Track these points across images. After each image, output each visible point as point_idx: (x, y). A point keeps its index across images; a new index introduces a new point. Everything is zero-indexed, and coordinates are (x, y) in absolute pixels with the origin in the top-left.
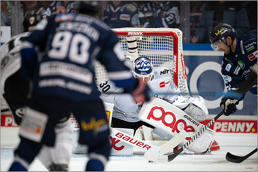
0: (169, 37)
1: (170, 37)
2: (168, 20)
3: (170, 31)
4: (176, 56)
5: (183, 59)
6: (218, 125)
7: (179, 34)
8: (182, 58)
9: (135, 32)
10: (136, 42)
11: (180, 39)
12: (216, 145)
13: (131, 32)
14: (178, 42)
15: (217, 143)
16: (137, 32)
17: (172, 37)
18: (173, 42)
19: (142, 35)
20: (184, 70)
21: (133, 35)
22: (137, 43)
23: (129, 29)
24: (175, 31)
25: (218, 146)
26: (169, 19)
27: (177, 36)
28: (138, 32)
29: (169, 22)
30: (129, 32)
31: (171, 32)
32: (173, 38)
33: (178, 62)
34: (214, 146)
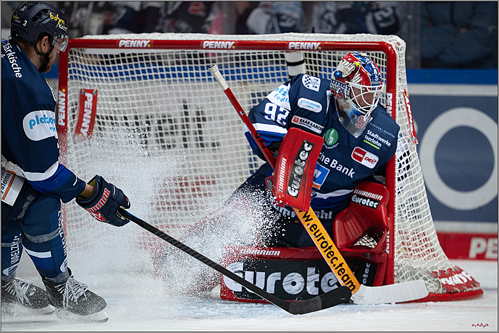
0: (376, 54)
1: (380, 54)
2: (379, 18)
3: (379, 41)
4: (392, 94)
5: (408, 101)
6: (479, 246)
7: (399, 47)
8: (405, 99)
9: (304, 42)
10: (304, 65)
11: (401, 59)
12: (475, 286)
13: (295, 42)
14: (397, 65)
15: (477, 283)
16: (309, 41)
17: (383, 55)
18: (386, 65)
19: (320, 48)
20: (411, 125)
21: (298, 48)
22: (307, 67)
23: (290, 36)
24: (390, 41)
25: (479, 288)
26: (381, 16)
27: (394, 51)
28: (311, 42)
29: (382, 22)
30: (291, 43)
31: (381, 42)
32: (385, 55)
33: (395, 107)
34: (470, 289)
